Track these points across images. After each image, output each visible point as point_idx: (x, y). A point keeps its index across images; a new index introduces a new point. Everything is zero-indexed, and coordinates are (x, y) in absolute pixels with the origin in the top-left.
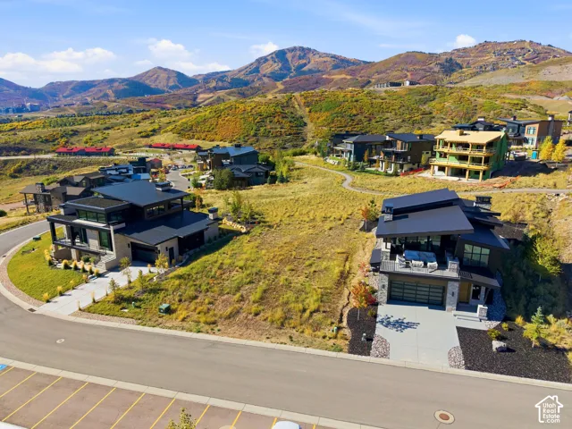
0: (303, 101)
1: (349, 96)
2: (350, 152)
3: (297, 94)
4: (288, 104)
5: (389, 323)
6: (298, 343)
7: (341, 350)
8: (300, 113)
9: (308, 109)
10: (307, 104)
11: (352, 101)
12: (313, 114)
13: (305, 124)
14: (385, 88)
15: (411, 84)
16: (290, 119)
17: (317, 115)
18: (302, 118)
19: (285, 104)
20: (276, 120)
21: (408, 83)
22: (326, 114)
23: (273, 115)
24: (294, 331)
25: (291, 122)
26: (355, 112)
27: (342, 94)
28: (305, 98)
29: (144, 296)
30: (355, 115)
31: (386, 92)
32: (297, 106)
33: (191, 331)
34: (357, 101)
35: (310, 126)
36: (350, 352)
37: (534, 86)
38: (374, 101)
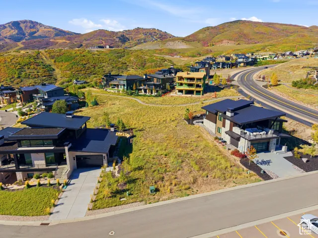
0: (49, 55)
1: (78, 53)
2: (124, 85)
3: (42, 51)
4: (37, 56)
5: (261, 163)
6: (240, 184)
7: (261, 181)
8: (48, 63)
9: (53, 61)
10: (52, 57)
11: (81, 56)
12: (57, 63)
13: (54, 70)
14: (96, 49)
15: (110, 47)
16: (42, 66)
17: (61, 64)
18: (50, 66)
19: (36, 57)
20: (32, 66)
21: (108, 47)
22: (67, 63)
23: (30, 63)
24: (232, 178)
25: (43, 68)
26: (84, 63)
27: (74, 52)
28: (50, 53)
29: (127, 187)
30: (85, 64)
31: (97, 51)
32: (44, 58)
33: (182, 196)
34: (84, 56)
35: (57, 71)
36: (265, 180)
37: (164, 51)
38: (94, 56)
